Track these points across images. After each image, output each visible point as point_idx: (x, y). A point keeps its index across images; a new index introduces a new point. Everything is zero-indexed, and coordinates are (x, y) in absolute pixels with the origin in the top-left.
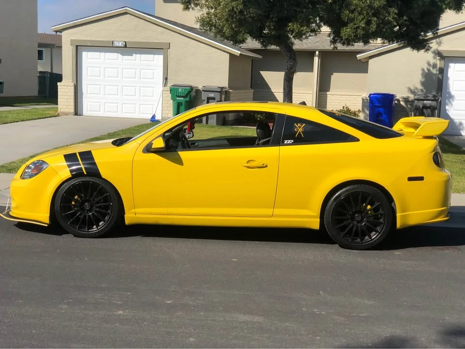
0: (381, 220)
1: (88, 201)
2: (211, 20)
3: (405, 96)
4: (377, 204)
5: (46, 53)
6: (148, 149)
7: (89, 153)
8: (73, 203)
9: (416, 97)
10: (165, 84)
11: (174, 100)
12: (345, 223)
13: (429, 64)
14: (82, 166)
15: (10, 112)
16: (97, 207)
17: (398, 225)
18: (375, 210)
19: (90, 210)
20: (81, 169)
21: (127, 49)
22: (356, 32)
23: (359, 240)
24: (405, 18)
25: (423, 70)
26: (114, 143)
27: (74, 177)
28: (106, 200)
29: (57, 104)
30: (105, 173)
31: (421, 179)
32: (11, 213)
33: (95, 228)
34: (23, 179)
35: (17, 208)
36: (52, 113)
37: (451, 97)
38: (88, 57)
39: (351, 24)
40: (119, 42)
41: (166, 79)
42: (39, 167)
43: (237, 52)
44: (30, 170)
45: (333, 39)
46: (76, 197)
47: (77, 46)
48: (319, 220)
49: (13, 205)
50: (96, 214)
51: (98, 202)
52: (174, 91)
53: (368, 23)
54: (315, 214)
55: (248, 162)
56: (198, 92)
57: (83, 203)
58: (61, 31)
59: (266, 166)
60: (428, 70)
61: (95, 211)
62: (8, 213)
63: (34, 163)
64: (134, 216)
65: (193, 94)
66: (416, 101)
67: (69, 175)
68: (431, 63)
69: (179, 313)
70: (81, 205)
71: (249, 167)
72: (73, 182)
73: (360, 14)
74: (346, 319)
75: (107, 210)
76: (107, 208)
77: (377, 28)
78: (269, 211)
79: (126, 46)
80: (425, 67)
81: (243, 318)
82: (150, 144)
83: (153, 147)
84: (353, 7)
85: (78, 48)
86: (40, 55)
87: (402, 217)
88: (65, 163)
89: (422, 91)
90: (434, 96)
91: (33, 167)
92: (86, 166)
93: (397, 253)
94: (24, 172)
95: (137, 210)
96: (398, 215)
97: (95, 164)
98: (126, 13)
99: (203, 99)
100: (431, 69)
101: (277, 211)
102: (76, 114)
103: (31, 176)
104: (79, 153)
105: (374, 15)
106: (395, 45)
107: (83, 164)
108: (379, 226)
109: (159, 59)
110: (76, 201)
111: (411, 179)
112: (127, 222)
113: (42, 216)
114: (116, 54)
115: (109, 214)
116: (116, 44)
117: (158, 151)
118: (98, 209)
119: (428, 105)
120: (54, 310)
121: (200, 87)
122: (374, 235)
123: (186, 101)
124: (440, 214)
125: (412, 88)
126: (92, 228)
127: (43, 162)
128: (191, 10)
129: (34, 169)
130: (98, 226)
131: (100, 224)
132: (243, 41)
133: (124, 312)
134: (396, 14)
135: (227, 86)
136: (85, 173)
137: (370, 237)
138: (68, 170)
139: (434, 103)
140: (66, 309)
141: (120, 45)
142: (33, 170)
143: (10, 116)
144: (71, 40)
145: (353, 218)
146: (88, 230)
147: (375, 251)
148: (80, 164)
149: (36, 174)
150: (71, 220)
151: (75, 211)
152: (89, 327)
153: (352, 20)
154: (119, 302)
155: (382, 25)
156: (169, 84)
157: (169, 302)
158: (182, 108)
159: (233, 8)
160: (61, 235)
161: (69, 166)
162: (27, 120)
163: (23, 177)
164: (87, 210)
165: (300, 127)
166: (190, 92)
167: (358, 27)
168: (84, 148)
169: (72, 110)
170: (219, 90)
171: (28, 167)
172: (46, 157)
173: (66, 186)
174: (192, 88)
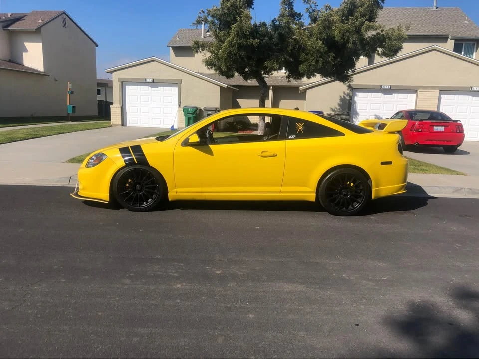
0: (361, 194)
1: (139, 184)
2: (212, 61)
3: (329, 112)
4: (358, 182)
5: (102, 90)
6: (186, 143)
7: (139, 147)
8: (127, 185)
9: (336, 113)
10: (179, 106)
11: (186, 116)
12: (334, 196)
13: (344, 93)
14: (134, 157)
15: (80, 124)
16: (146, 188)
17: (373, 197)
18: (356, 187)
19: (141, 191)
20: (133, 158)
21: (155, 83)
22: (309, 68)
23: (344, 209)
24: (339, 60)
25: (341, 97)
26: (157, 139)
27: (127, 165)
28: (153, 183)
29: (110, 120)
30: (152, 162)
31: (390, 163)
32: (79, 193)
33: (145, 204)
34: (88, 167)
35: (83, 189)
36: (107, 124)
37: (357, 114)
38: (129, 89)
39: (306, 63)
40: (149, 79)
41: (180, 102)
42: (100, 158)
43: (225, 86)
44: (93, 161)
45: (288, 75)
46: (130, 181)
47: (122, 82)
48: (315, 195)
49: (81, 187)
50: (145, 194)
51: (146, 185)
52: (186, 110)
53: (317, 62)
54: (313, 191)
55: (262, 153)
56: (200, 110)
57: (135, 186)
58: (111, 72)
59: (276, 155)
60: (344, 97)
61: (145, 191)
62: (77, 193)
63: (96, 155)
64: (175, 194)
65: (198, 112)
66: (337, 116)
67: (123, 164)
68: (346, 93)
69: (231, 284)
70: (133, 187)
71: (263, 156)
72: (127, 169)
73: (312, 56)
74: (374, 284)
75: (154, 190)
76: (154, 188)
77: (322, 65)
78: (278, 189)
79: (153, 82)
80: (342, 95)
81: (288, 287)
82: (187, 139)
83: (189, 141)
84: (307, 52)
85: (123, 83)
86: (99, 92)
87: (376, 191)
88: (119, 155)
89: (339, 109)
90: (348, 113)
91: (95, 158)
92: (137, 157)
93: (372, 217)
94: (88, 162)
95: (178, 190)
96: (374, 190)
97: (143, 155)
98: (153, 61)
99: (204, 115)
100: (346, 96)
101: (284, 189)
102: (123, 125)
103: (94, 165)
104: (131, 147)
105: (321, 57)
106: (328, 79)
107: (134, 155)
108: (360, 198)
109: (175, 90)
110: (130, 184)
111: (383, 163)
112: (170, 199)
113: (104, 195)
114: (147, 87)
115: (155, 193)
116: (147, 80)
117: (194, 145)
118: (147, 190)
119: (344, 118)
120: (118, 286)
121: (202, 108)
122: (357, 205)
123: (193, 117)
124: (401, 188)
125: (333, 108)
126: (143, 204)
127: (103, 154)
128: (199, 53)
129: (96, 159)
130: (147, 202)
131: (149, 201)
132: (232, 76)
133: (182, 286)
134: (333, 57)
135: (219, 107)
136: (136, 162)
137: (353, 206)
138: (123, 159)
139: (347, 117)
140: (130, 284)
141: (150, 81)
142: (95, 161)
143: (79, 126)
144: (119, 78)
145: (340, 194)
146: (140, 205)
147: (357, 217)
148: (132, 155)
149: (98, 164)
150: (126, 199)
151: (129, 191)
152: (152, 304)
153: (306, 60)
154: (176, 275)
155: (325, 64)
156: (183, 106)
157: (218, 272)
158: (191, 121)
159: (230, 51)
160: (118, 210)
161: (123, 157)
162: (91, 129)
163: (87, 166)
164: (139, 190)
165: (300, 125)
166: (196, 111)
167: (311, 65)
168: (135, 143)
169: (120, 123)
170: (214, 109)
171: (91, 158)
172: (105, 150)
173: (121, 172)
174: (197, 108)
